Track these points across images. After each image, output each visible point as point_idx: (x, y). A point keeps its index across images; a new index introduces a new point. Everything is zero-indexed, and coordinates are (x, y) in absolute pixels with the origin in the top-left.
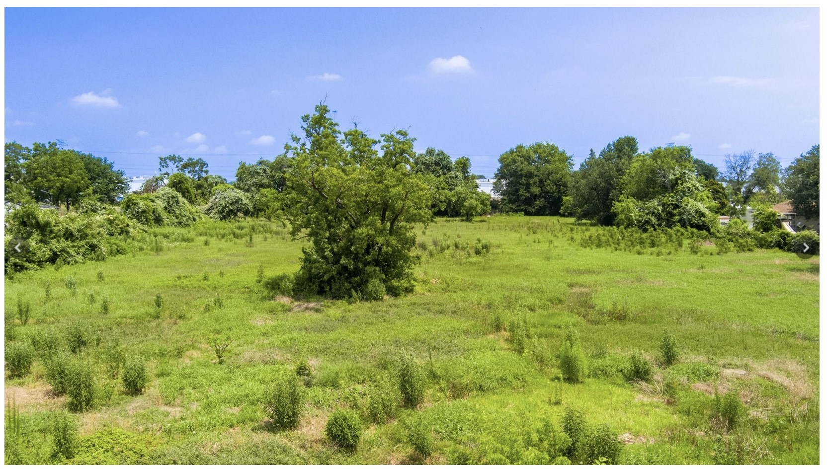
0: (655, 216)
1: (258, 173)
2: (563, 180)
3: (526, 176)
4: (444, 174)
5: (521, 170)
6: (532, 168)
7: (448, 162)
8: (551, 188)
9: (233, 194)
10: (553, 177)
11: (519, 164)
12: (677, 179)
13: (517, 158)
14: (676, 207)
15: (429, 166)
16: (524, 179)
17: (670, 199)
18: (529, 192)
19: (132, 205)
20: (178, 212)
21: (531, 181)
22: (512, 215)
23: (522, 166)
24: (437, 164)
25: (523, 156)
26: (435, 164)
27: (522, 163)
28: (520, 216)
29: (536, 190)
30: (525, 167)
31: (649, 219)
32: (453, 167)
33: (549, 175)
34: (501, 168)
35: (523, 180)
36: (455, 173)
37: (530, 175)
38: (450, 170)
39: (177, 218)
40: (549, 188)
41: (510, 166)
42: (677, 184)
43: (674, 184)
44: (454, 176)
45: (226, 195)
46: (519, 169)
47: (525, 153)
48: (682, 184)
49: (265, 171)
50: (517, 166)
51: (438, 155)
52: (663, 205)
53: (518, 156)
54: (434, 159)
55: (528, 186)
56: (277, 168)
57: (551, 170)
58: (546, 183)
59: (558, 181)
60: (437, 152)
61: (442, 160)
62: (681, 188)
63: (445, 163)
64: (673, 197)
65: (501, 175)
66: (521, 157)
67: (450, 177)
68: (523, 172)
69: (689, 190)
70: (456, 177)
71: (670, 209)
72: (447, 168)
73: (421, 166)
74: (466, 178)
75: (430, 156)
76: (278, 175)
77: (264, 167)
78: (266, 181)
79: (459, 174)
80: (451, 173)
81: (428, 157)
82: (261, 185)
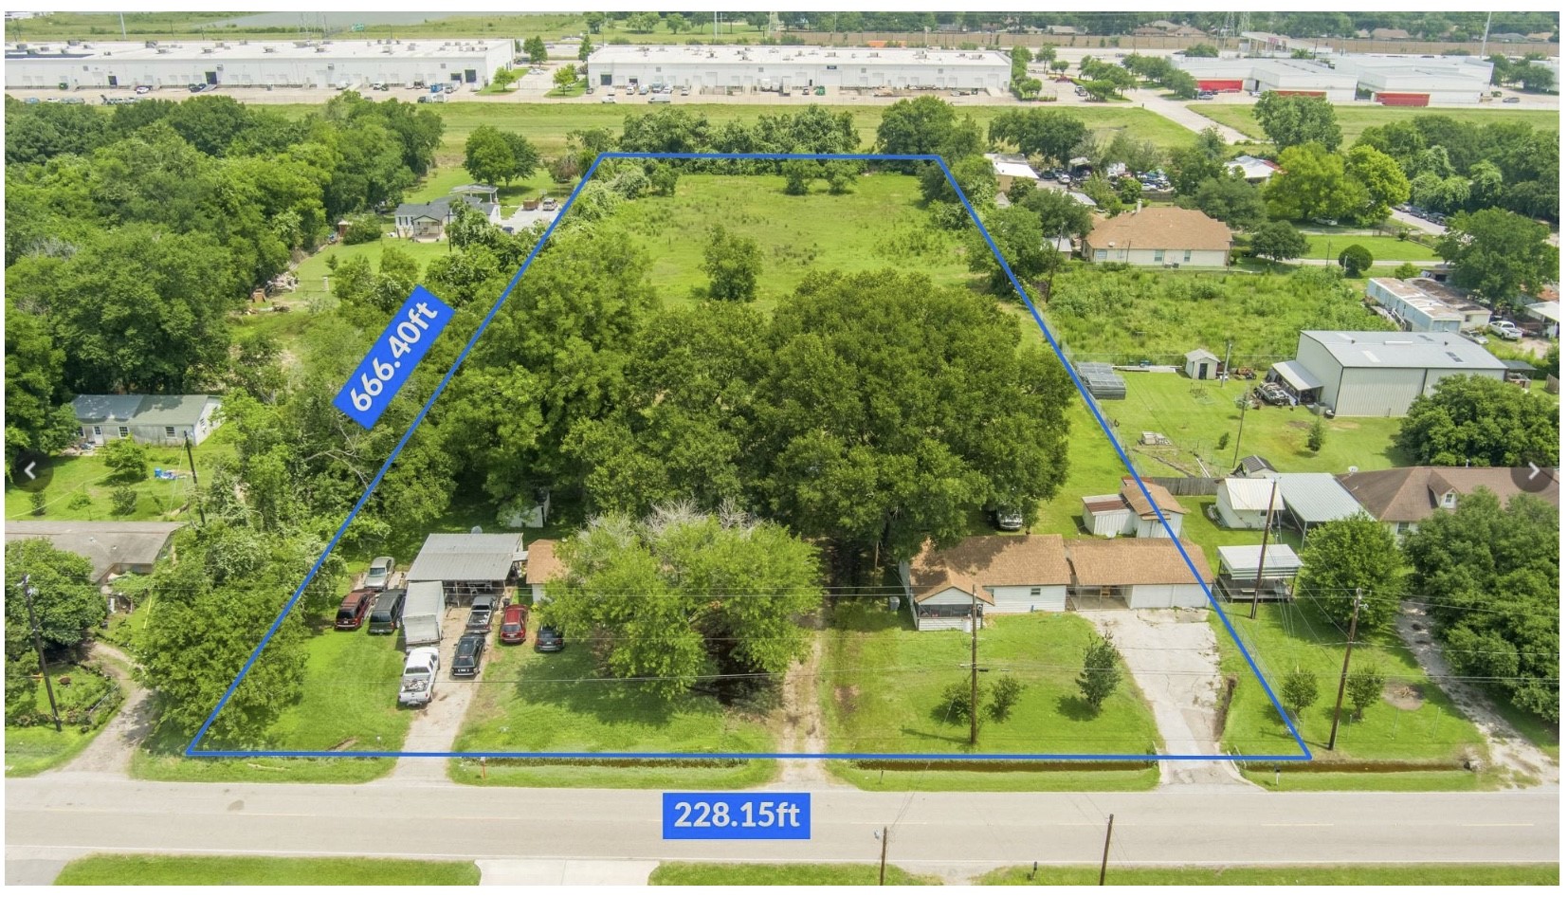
0: (955, 217)
1: (647, 132)
4: (824, 134)
6: (912, 128)
7: (830, 121)
9: (636, 173)
12: (974, 190)
15: (810, 126)
24: (818, 123)
26: (816, 123)
30: (904, 126)
31: (950, 219)
32: (834, 125)
33: (927, 134)
36: (835, 134)
38: (830, 130)
44: (835, 137)
45: (631, 175)
49: (653, 128)
51: (820, 114)
54: (815, 119)
57: (930, 129)
60: (818, 111)
61: (823, 119)
63: (826, 122)
65: (882, 132)
67: (830, 138)
70: (837, 138)
72: (828, 128)
73: (802, 127)
74: (849, 134)
75: (813, 113)
76: (666, 136)
77: (652, 123)
78: (655, 142)
79: (840, 135)
80: (831, 135)
81: (809, 117)
82: (650, 145)
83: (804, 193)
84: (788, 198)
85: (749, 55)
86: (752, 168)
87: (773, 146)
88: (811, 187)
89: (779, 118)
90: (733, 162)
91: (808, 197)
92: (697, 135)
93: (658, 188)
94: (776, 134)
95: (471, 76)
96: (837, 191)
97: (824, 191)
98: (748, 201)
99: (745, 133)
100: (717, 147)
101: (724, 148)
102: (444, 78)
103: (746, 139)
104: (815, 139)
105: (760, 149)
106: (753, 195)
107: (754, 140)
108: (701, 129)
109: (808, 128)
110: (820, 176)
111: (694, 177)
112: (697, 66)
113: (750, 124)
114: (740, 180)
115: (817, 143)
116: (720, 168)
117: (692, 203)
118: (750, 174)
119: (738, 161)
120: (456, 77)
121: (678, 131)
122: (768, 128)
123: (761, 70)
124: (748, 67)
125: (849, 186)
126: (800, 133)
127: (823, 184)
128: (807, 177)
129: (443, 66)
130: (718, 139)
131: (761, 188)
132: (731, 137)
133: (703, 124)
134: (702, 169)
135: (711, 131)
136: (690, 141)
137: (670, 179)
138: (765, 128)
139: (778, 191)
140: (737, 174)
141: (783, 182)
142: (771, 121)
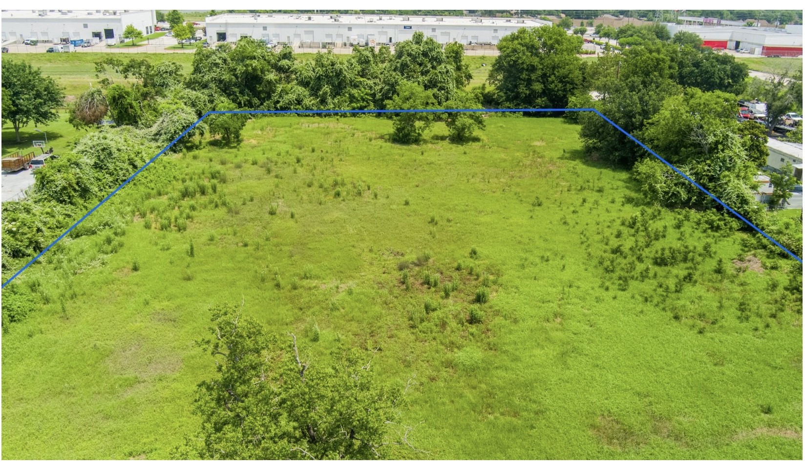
0: (685, 188)
1: (216, 65)
2: (570, 76)
3: (527, 70)
4: (434, 67)
5: (523, 63)
6: (535, 61)
7: (438, 52)
8: (556, 86)
9: (184, 115)
10: (558, 72)
11: (520, 55)
12: (717, 143)
13: (519, 46)
14: (712, 179)
15: (416, 57)
16: (525, 72)
17: (706, 168)
18: (529, 89)
19: (47, 183)
20: (111, 167)
21: (533, 76)
22: (510, 116)
23: (524, 57)
24: (425, 54)
25: (526, 45)
26: (423, 54)
27: (524, 54)
28: (518, 117)
29: (538, 87)
30: (527, 58)
31: (678, 192)
32: (444, 57)
33: (554, 68)
34: (500, 57)
35: (524, 76)
36: (445, 67)
37: (532, 69)
38: (440, 62)
39: (111, 174)
40: (553, 86)
41: (510, 56)
42: (717, 148)
43: (713, 148)
44: (445, 70)
45: (175, 118)
46: (520, 61)
47: (527, 41)
48: (723, 150)
49: (225, 61)
50: (518, 58)
51: (426, 43)
52: (696, 174)
53: (519, 44)
54: (422, 49)
55: (529, 82)
56: (238, 59)
57: (557, 63)
58: (550, 79)
59: (564, 78)
60: (425, 39)
61: (431, 50)
62: (721, 155)
63: (434, 53)
64: (709, 166)
65: (498, 66)
66: (523, 46)
67: (440, 72)
68: (525, 66)
69: (730, 160)
70: (447, 72)
71: (705, 181)
72: (437, 60)
73: (406, 59)
74: (459, 68)
75: (417, 43)
76: (240, 69)
77: (224, 55)
78: (226, 77)
79: (451, 68)
80: (442, 67)
81: (415, 46)
82: (221, 81)
83: (417, 141)
84: (398, 149)
85: (340, 20)
86: (346, 108)
87: (371, 82)
88: (426, 134)
89: (377, 51)
90: (323, 101)
91: (424, 147)
92: (280, 69)
93: (218, 137)
94: (374, 68)
95: (109, 34)
96: (459, 138)
97: (443, 138)
98: (342, 154)
99: (338, 66)
100: (304, 83)
101: (313, 85)
102: (86, 35)
103: (339, 74)
104: (424, 73)
105: (356, 86)
106: (349, 145)
107: (349, 75)
108: (285, 63)
109: (414, 58)
110: (438, 118)
111: (275, 120)
112: (297, 26)
113: (343, 53)
114: (331, 123)
115: (426, 78)
116: (307, 108)
117: (262, 159)
118: (344, 115)
119: (329, 100)
120: (97, 35)
121: (255, 63)
122: (364, 62)
123: (350, 29)
124: (339, 26)
125: (476, 133)
126: (404, 66)
127: (441, 128)
128: (421, 119)
129: (86, 26)
130: (305, 73)
131: (358, 134)
132: (320, 71)
133: (287, 56)
134: (285, 109)
135: (297, 65)
136: (272, 76)
137: (234, 124)
138: (361, 62)
139: (382, 137)
140: (329, 115)
141: (388, 127)
142: (367, 53)
